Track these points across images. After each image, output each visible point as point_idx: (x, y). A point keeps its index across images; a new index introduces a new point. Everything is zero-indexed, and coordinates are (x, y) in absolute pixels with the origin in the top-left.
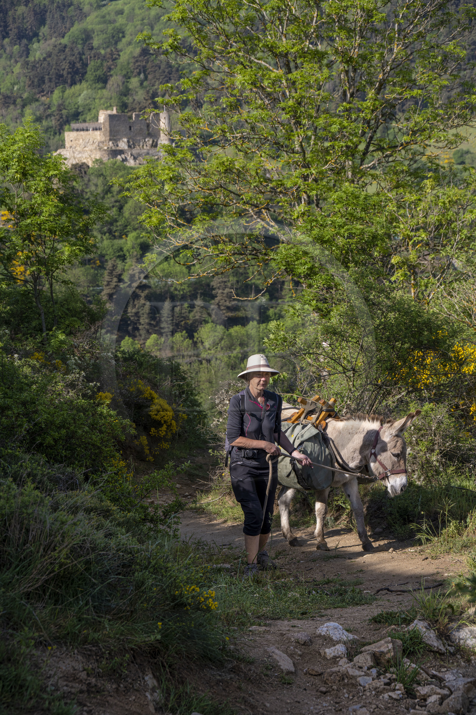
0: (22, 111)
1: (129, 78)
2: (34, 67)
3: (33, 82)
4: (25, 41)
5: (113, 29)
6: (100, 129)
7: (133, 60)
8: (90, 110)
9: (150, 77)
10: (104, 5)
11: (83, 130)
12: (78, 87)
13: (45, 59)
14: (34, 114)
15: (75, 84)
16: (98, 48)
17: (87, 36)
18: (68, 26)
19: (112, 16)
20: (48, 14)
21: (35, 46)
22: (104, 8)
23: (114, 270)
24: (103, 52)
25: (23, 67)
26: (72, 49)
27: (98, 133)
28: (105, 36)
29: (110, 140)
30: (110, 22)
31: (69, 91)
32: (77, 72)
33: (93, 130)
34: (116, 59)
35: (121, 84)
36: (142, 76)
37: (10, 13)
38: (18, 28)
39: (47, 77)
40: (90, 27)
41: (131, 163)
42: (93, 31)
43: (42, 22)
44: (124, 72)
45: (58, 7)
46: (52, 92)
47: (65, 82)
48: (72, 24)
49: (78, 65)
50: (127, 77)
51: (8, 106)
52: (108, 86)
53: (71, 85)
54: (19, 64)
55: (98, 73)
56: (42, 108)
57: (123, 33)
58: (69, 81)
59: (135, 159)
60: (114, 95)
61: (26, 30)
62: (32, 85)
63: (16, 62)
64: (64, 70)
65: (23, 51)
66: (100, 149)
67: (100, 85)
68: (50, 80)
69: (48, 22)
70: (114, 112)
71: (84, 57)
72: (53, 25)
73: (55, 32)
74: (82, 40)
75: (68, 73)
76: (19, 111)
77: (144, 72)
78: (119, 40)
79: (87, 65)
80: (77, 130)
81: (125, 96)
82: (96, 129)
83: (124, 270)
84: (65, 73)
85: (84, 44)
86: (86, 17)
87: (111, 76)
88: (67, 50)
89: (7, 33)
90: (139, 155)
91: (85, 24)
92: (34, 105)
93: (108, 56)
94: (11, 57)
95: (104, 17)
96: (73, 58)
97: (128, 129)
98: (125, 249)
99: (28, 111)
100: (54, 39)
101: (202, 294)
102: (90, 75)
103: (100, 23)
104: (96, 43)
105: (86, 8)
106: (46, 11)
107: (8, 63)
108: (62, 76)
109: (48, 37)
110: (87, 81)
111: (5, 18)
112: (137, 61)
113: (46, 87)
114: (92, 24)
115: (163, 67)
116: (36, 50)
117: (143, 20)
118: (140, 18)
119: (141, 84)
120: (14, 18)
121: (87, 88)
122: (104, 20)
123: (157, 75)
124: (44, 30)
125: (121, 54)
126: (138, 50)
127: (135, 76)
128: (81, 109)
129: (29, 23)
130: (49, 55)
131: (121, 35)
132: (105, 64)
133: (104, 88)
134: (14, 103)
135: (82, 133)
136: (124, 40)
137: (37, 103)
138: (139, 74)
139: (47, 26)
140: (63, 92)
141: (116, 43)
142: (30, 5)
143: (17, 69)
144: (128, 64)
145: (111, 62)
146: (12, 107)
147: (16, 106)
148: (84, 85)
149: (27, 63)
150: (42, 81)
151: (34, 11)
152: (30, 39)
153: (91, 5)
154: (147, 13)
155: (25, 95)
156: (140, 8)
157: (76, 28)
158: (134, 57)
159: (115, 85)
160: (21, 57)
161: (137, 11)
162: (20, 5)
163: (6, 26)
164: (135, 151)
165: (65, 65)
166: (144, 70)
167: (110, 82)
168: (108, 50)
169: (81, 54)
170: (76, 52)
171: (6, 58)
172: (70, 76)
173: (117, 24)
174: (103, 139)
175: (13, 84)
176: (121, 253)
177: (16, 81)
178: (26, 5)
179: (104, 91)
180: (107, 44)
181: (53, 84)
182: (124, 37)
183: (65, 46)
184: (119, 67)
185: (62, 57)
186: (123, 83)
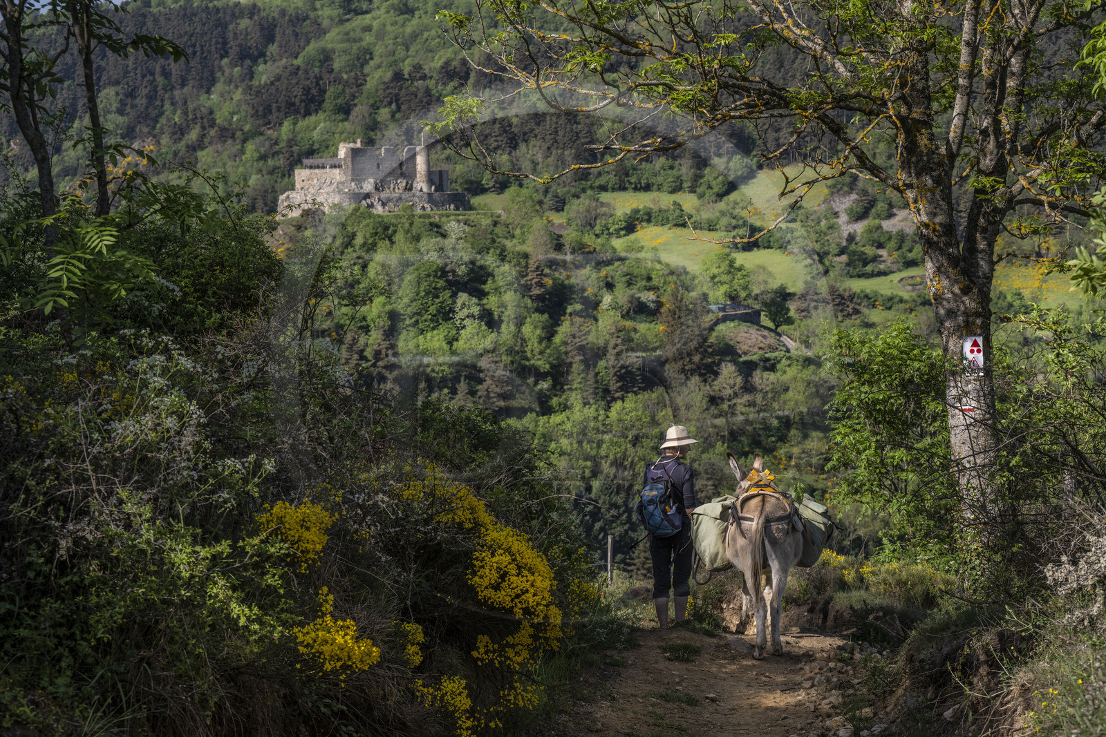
0: (243, 147)
1: (378, 108)
2: (258, 93)
3: (257, 111)
4: (248, 62)
5: (358, 49)
6: (340, 166)
7: (382, 87)
8: (327, 147)
9: (403, 107)
10: (348, 20)
11: (318, 167)
12: (313, 118)
13: (272, 83)
14: (257, 150)
15: (310, 114)
16: (340, 72)
17: (326, 57)
18: (302, 44)
19: (358, 34)
20: (278, 29)
21: (261, 68)
22: (347, 24)
23: (354, 344)
24: (345, 76)
25: (244, 93)
26: (306, 72)
27: (337, 171)
28: (348, 57)
29: (353, 180)
30: (355, 41)
31: (302, 124)
32: (312, 100)
33: (331, 167)
34: (361, 85)
35: (367, 115)
36: (394, 106)
37: (231, 27)
38: (240, 45)
39: (274, 105)
40: (329, 46)
41: (379, 210)
42: (333, 51)
43: (270, 39)
44: (372, 101)
45: (290, 21)
46: (281, 124)
47: (297, 112)
48: (308, 43)
49: (314, 91)
50: (375, 107)
51: (225, 141)
52: (351, 118)
53: (304, 116)
54: (240, 90)
55: (339, 101)
56: (267, 143)
57: (371, 54)
58: (302, 111)
59: (384, 205)
60: (359, 129)
61: (250, 48)
62: (256, 115)
63: (237, 87)
64: (296, 96)
65: (246, 74)
66: (339, 192)
67: (342, 116)
68: (279, 109)
69: (278, 39)
70: (359, 145)
71: (321, 82)
72: (284, 43)
73: (286, 52)
74: (320, 61)
75: (302, 101)
76: (239, 147)
77: (397, 101)
78: (366, 62)
79: (325, 92)
80: (311, 167)
81: (373, 130)
82: (335, 167)
83: (367, 345)
84: (297, 101)
85: (321, 66)
86: (325, 33)
87: (355, 105)
88: (300, 72)
89: (227, 52)
90: (389, 200)
91: (323, 42)
92: (258, 140)
93: (352, 81)
94: (230, 81)
95: (347, 34)
96: (308, 83)
97: (375, 168)
98: (369, 318)
99: (250, 147)
100: (284, 60)
101: (466, 377)
102: (328, 104)
103: (342, 41)
104: (337, 65)
105: (326, 23)
106: (275, 26)
107: (227, 88)
108: (293, 104)
109: (278, 57)
110: (325, 111)
111: (224, 33)
112: (388, 88)
113: (273, 118)
114: (332, 42)
115: (420, 95)
116: (262, 74)
117: (396, 38)
118: (392, 36)
119: (393, 116)
120: (235, 34)
121: (325, 121)
122: (348, 38)
123: (413, 105)
124: (273, 49)
125: (368, 79)
126: (389, 75)
127: (385, 106)
128: (316, 146)
129: (254, 39)
130: (278, 78)
131: (368, 57)
132: (347, 90)
133: (346, 120)
134: (233, 137)
135: (317, 171)
136: (372, 63)
137: (262, 138)
138: (390, 103)
139: (276, 44)
140: (295, 124)
141: (362, 66)
142: (256, 18)
143: (238, 96)
144: (377, 91)
145: (355, 89)
146: (230, 141)
147: (235, 140)
148: (321, 115)
149: (250, 88)
150: (268, 110)
151: (260, 25)
152: (255, 60)
153: (332, 19)
154: (401, 30)
155: (247, 128)
156: (392, 24)
157: (312, 48)
158: (384, 83)
159: (361, 117)
160: (243, 81)
161: (389, 28)
162: (243, 18)
163: (225, 43)
164: (383, 195)
165: (298, 91)
166: (396, 99)
167: (354, 113)
168: (353, 74)
169: (319, 78)
170: (312, 75)
171: (225, 82)
172: (303, 104)
173: (364, 43)
174: (343, 179)
175: (232, 114)
176: (364, 323)
177: (236, 110)
178: (251, 18)
179: (346, 123)
180: (351, 67)
181: (282, 115)
182: (372, 59)
183: (298, 68)
184: (364, 95)
185: (294, 81)
186: (370, 115)
